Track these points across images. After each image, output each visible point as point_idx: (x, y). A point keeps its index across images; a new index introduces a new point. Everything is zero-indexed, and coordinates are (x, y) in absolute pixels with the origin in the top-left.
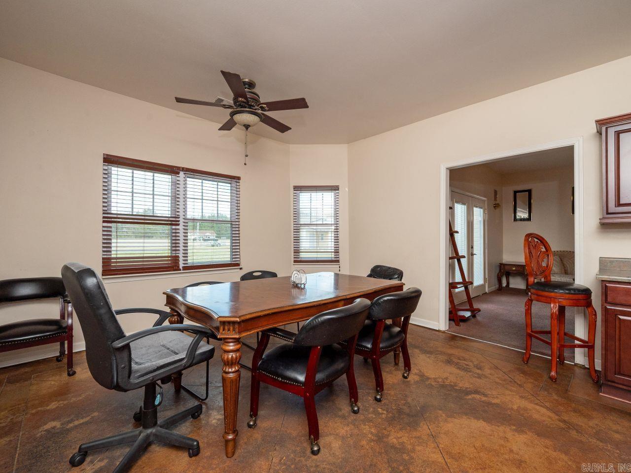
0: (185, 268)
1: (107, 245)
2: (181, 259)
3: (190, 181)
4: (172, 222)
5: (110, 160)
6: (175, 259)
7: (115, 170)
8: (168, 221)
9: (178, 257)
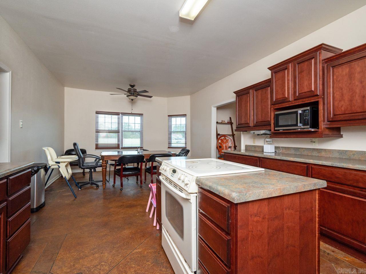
0: (122, 148)
1: (97, 139)
2: (120, 145)
3: (124, 117)
4: (117, 132)
5: (98, 113)
6: (118, 145)
7: (100, 115)
8: (116, 131)
9: (119, 144)
